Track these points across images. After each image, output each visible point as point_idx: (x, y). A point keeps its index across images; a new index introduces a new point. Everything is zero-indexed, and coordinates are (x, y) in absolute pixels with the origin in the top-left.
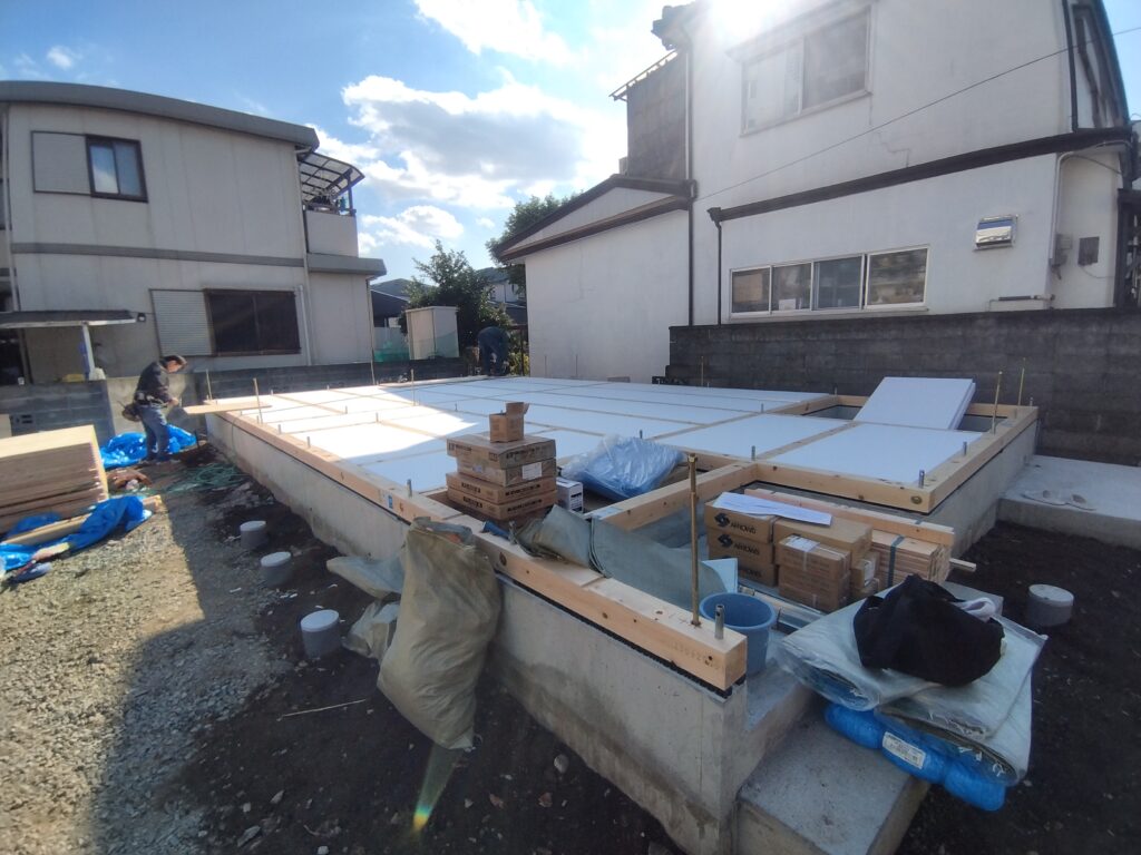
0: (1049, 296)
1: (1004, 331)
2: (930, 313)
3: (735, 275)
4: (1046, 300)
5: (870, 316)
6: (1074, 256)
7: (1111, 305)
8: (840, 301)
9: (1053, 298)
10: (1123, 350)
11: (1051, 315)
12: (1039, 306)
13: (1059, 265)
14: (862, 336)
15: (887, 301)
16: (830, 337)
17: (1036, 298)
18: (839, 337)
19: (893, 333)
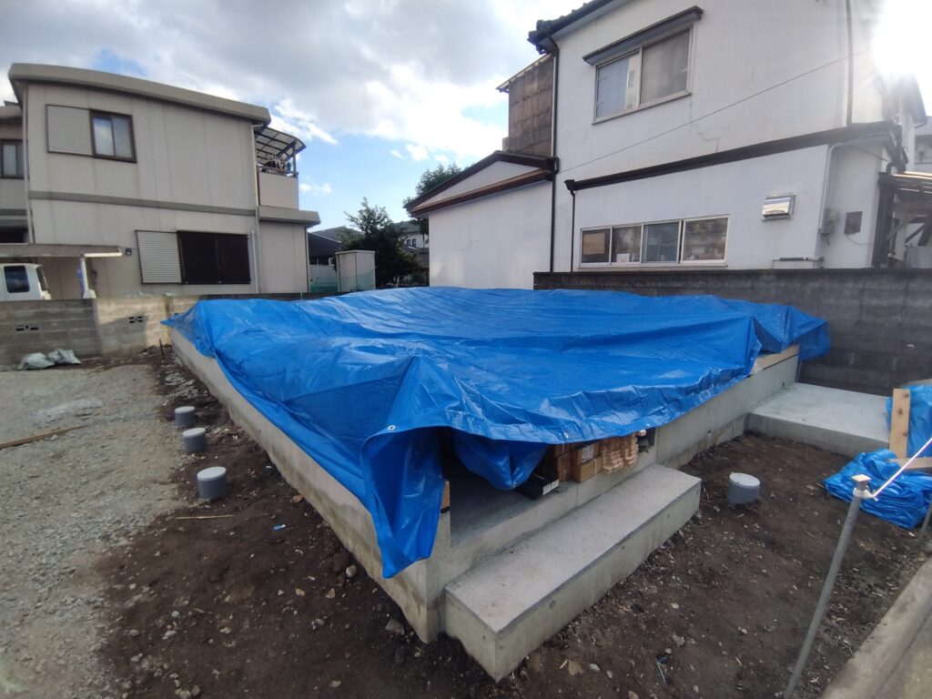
0: (817, 258)
1: (782, 284)
2: (729, 268)
3: (585, 233)
4: (815, 261)
5: (684, 269)
6: (841, 227)
7: (870, 266)
8: (663, 257)
9: (822, 260)
10: (874, 302)
11: (821, 274)
12: (809, 266)
13: (828, 234)
14: (678, 285)
15: (697, 258)
16: (654, 285)
17: (807, 259)
18: (660, 284)
19: (700, 283)
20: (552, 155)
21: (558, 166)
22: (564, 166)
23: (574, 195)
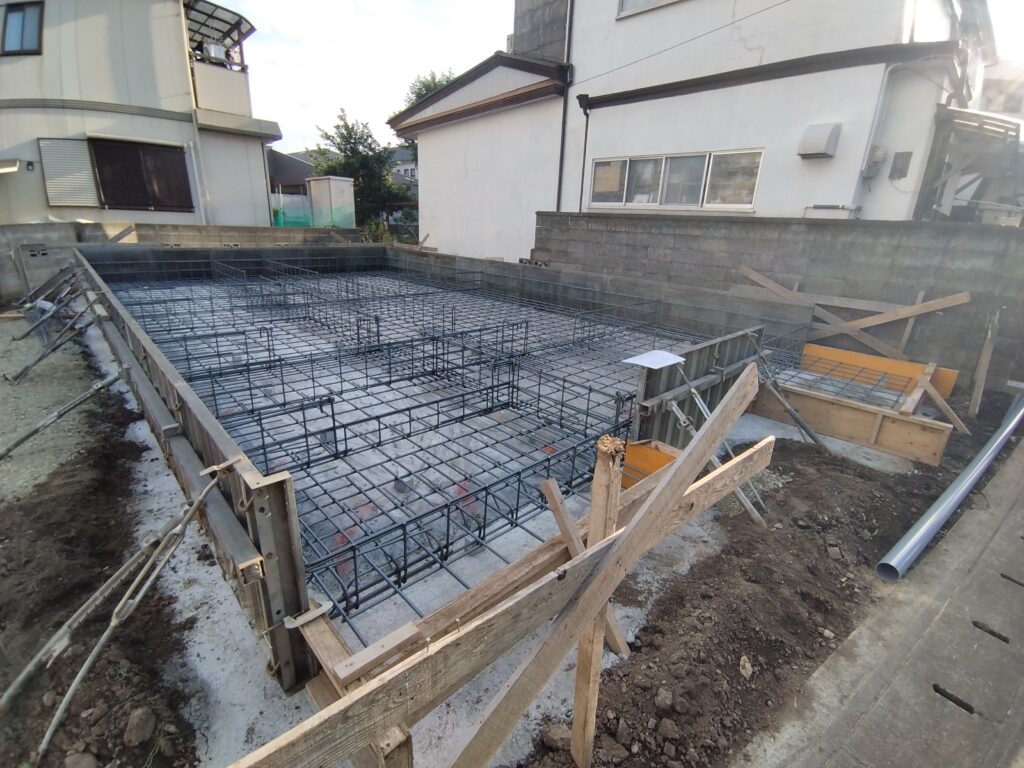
0: (853, 207)
1: (812, 237)
2: (757, 215)
3: (598, 164)
4: (851, 211)
5: (706, 214)
6: (887, 170)
7: (910, 218)
8: (684, 198)
9: (859, 209)
10: (907, 261)
11: (857, 225)
12: (843, 215)
13: (870, 178)
14: (697, 232)
15: (724, 201)
16: (670, 231)
17: (843, 208)
18: (678, 231)
19: (723, 231)
20: (565, 62)
21: (572, 76)
22: (579, 76)
23: (587, 115)
